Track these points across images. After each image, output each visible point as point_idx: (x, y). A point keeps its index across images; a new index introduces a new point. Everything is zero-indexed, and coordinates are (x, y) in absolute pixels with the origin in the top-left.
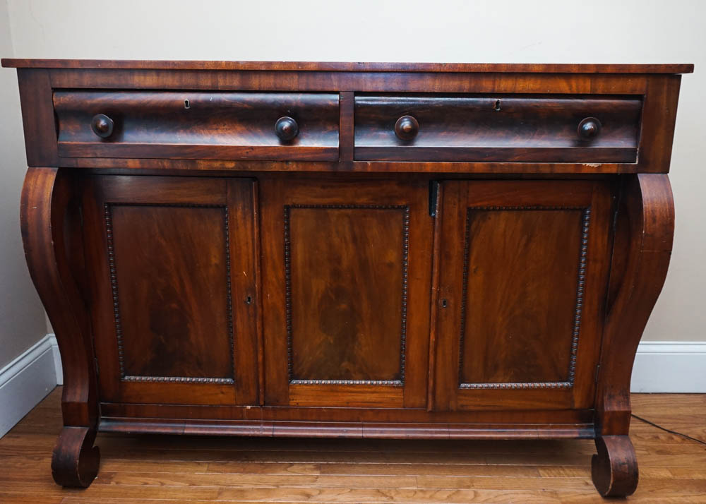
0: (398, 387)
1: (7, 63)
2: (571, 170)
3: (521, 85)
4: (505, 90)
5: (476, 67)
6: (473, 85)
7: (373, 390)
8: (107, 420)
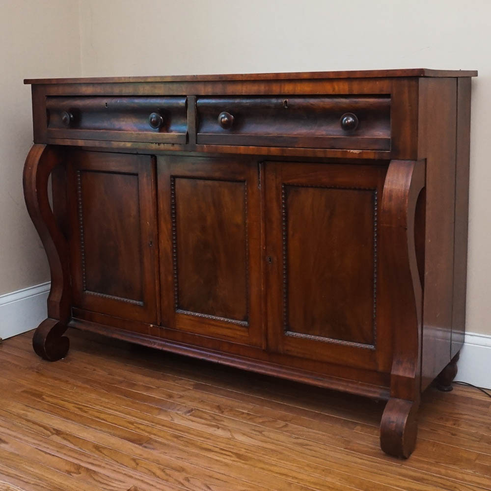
0: (245, 326)
1: (26, 82)
2: (339, 155)
3: (299, 88)
4: (288, 92)
5: (265, 76)
6: (267, 88)
7: (227, 326)
8: (75, 320)
